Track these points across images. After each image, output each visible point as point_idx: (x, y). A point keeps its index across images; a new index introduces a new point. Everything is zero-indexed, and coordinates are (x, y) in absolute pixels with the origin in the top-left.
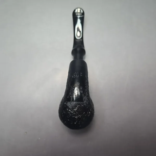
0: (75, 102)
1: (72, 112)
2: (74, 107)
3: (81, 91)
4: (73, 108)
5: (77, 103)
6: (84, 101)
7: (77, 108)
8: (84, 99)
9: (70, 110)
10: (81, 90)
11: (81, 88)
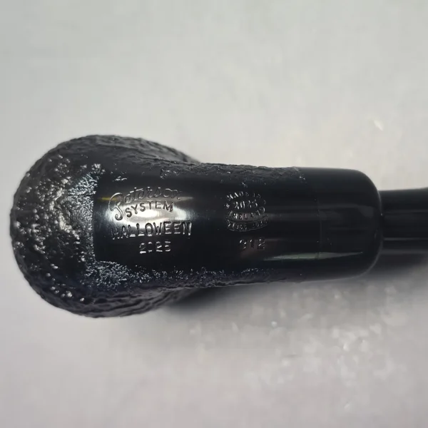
0: (90, 218)
1: (52, 207)
2: (71, 213)
3: (146, 249)
4: (68, 209)
5: (87, 227)
6: (104, 265)
7: (68, 229)
8: (111, 266)
9: (60, 194)
10: (154, 247)
11: (163, 248)
